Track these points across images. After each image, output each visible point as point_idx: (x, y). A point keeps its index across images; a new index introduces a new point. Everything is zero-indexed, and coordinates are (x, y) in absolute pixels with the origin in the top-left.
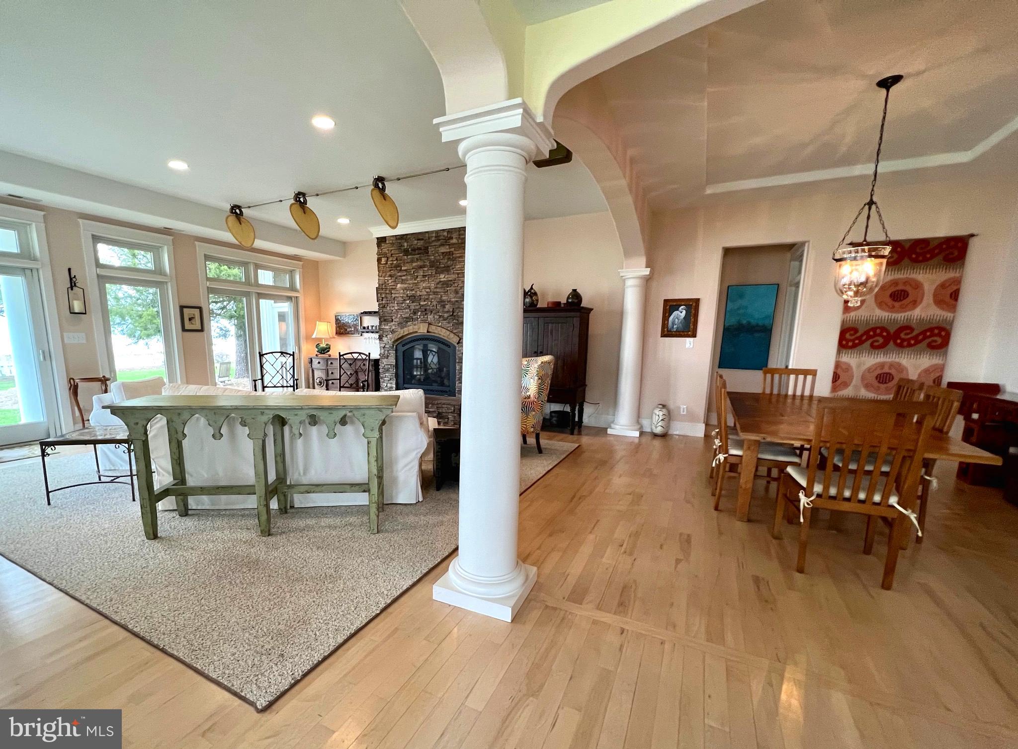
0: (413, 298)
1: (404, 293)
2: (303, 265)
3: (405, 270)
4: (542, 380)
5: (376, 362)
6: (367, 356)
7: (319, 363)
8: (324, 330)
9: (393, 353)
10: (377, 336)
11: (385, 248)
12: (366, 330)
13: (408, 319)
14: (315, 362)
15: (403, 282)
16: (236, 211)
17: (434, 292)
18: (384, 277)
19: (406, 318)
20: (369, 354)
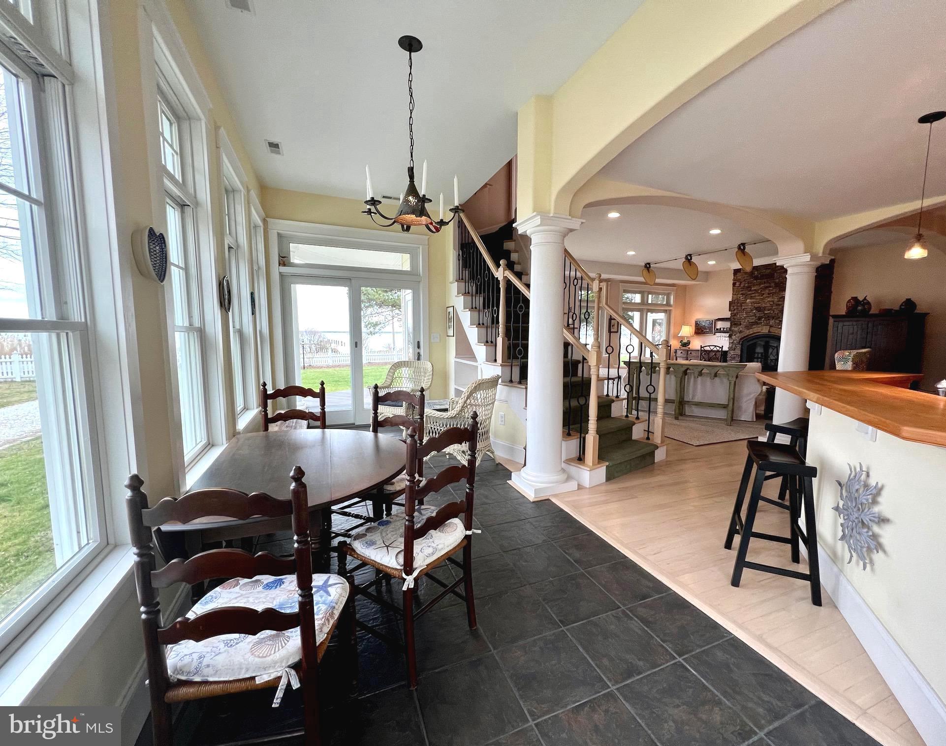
0: (759, 309)
1: (752, 306)
2: (677, 289)
3: (755, 290)
4: (857, 365)
5: (726, 352)
6: (720, 348)
7: (681, 353)
8: (687, 331)
9: (739, 347)
10: (727, 335)
11: (739, 276)
12: (719, 331)
13: (756, 323)
14: (679, 352)
15: (751, 298)
16: (648, 266)
17: (776, 304)
18: (738, 295)
19: (752, 322)
20: (722, 346)
